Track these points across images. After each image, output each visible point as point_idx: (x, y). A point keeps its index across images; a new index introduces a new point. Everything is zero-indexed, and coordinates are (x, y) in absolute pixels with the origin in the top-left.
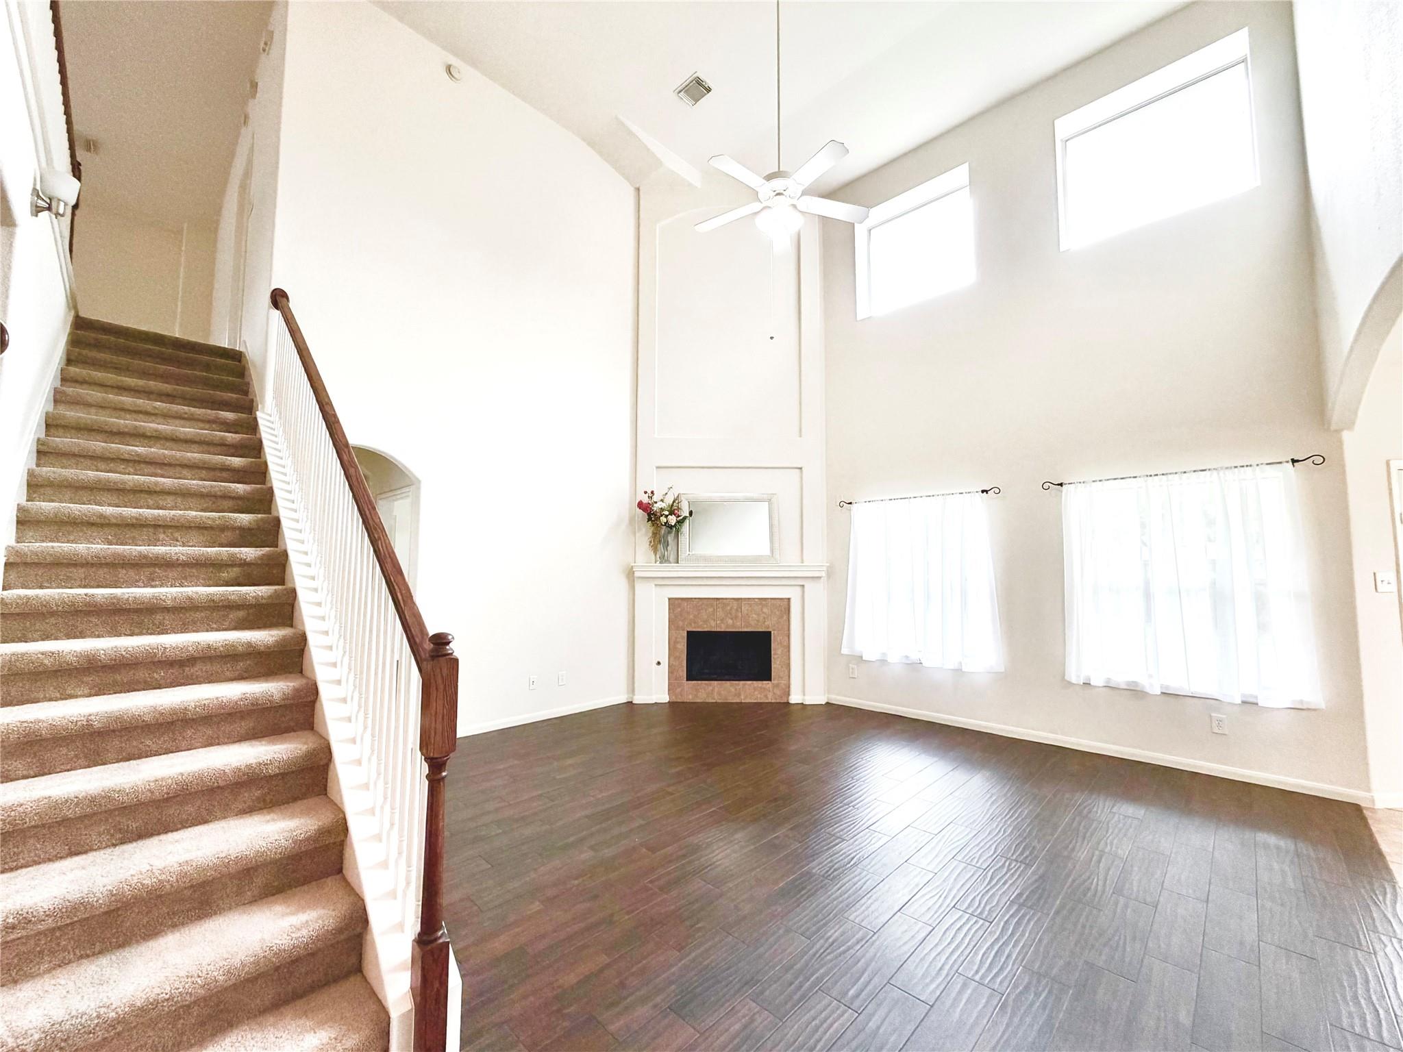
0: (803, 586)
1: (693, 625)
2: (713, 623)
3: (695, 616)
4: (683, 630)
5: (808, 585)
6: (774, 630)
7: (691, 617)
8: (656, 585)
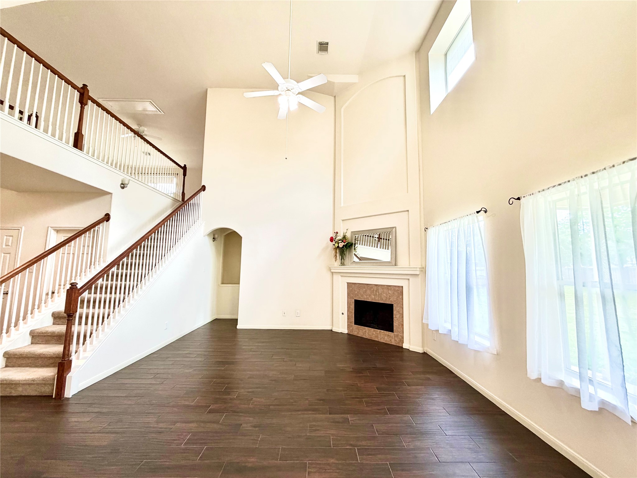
0: (409, 279)
1: (357, 297)
2: (365, 297)
3: (358, 292)
4: (353, 299)
5: (411, 279)
6: (395, 304)
7: (356, 292)
8: (342, 276)
